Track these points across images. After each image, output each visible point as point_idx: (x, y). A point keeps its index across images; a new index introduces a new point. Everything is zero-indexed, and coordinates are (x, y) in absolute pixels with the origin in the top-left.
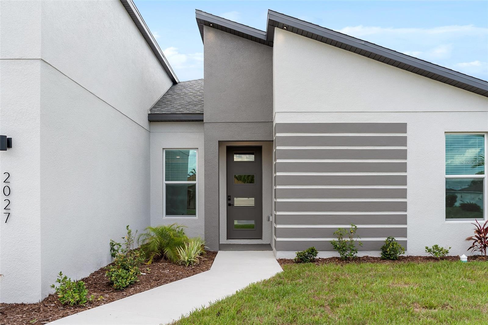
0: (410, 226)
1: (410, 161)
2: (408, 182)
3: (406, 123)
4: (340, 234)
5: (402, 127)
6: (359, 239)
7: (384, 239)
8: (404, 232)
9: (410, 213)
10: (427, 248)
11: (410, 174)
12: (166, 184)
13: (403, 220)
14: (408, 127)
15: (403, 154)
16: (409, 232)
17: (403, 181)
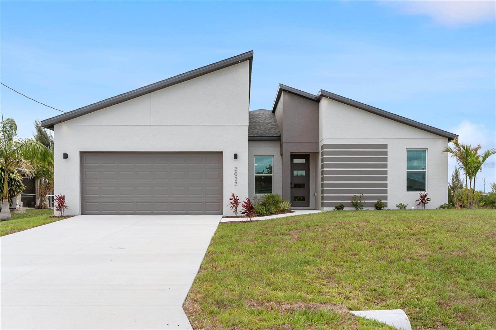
0: (389, 195)
1: (389, 163)
2: (388, 173)
3: (387, 145)
4: (355, 198)
5: (385, 146)
6: (364, 201)
7: (376, 201)
8: (386, 198)
9: (389, 188)
10: (397, 205)
11: (389, 169)
12: (255, 176)
13: (386, 192)
14: (388, 146)
15: (386, 160)
16: (388, 197)
17: (386, 172)
